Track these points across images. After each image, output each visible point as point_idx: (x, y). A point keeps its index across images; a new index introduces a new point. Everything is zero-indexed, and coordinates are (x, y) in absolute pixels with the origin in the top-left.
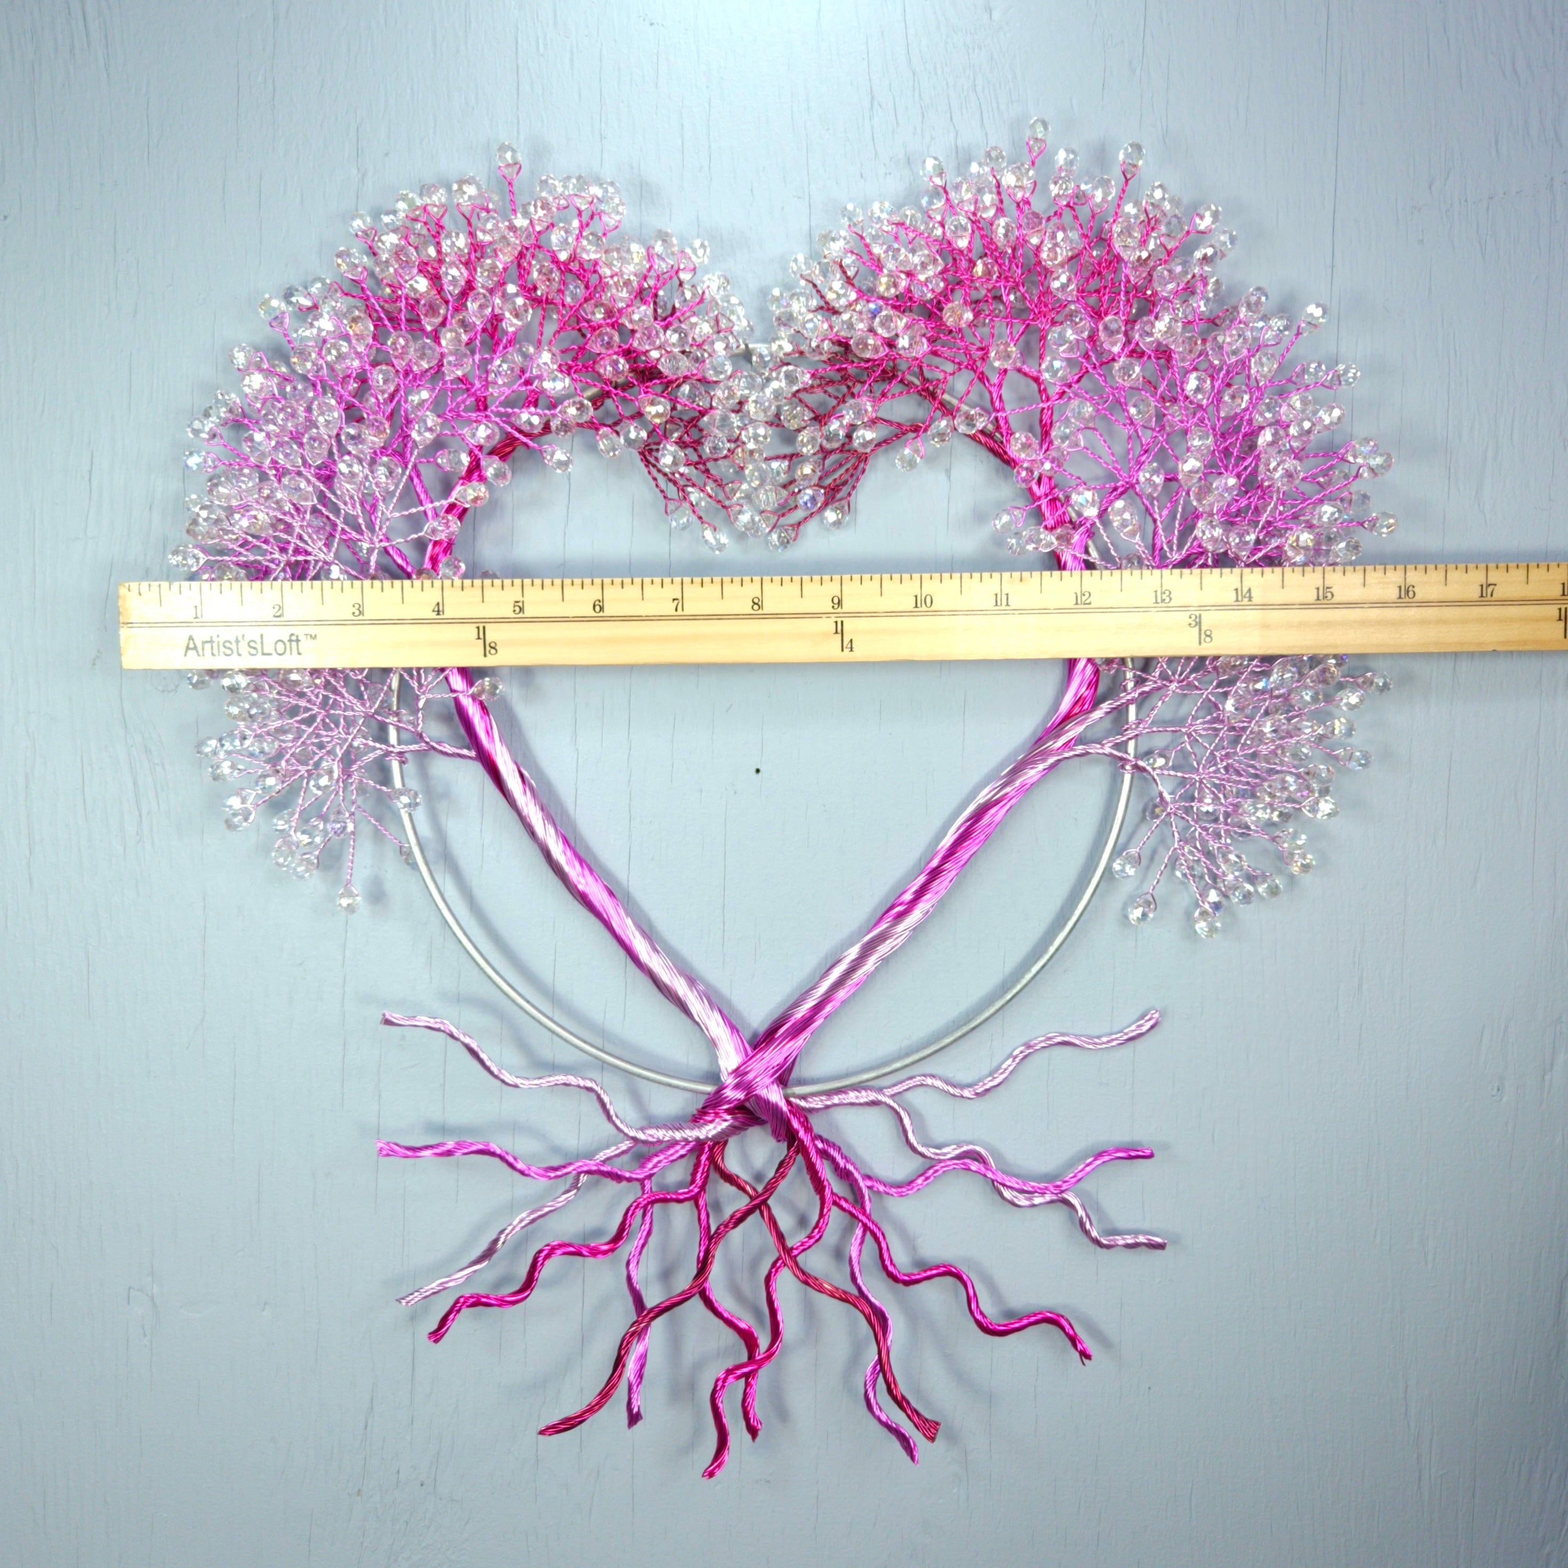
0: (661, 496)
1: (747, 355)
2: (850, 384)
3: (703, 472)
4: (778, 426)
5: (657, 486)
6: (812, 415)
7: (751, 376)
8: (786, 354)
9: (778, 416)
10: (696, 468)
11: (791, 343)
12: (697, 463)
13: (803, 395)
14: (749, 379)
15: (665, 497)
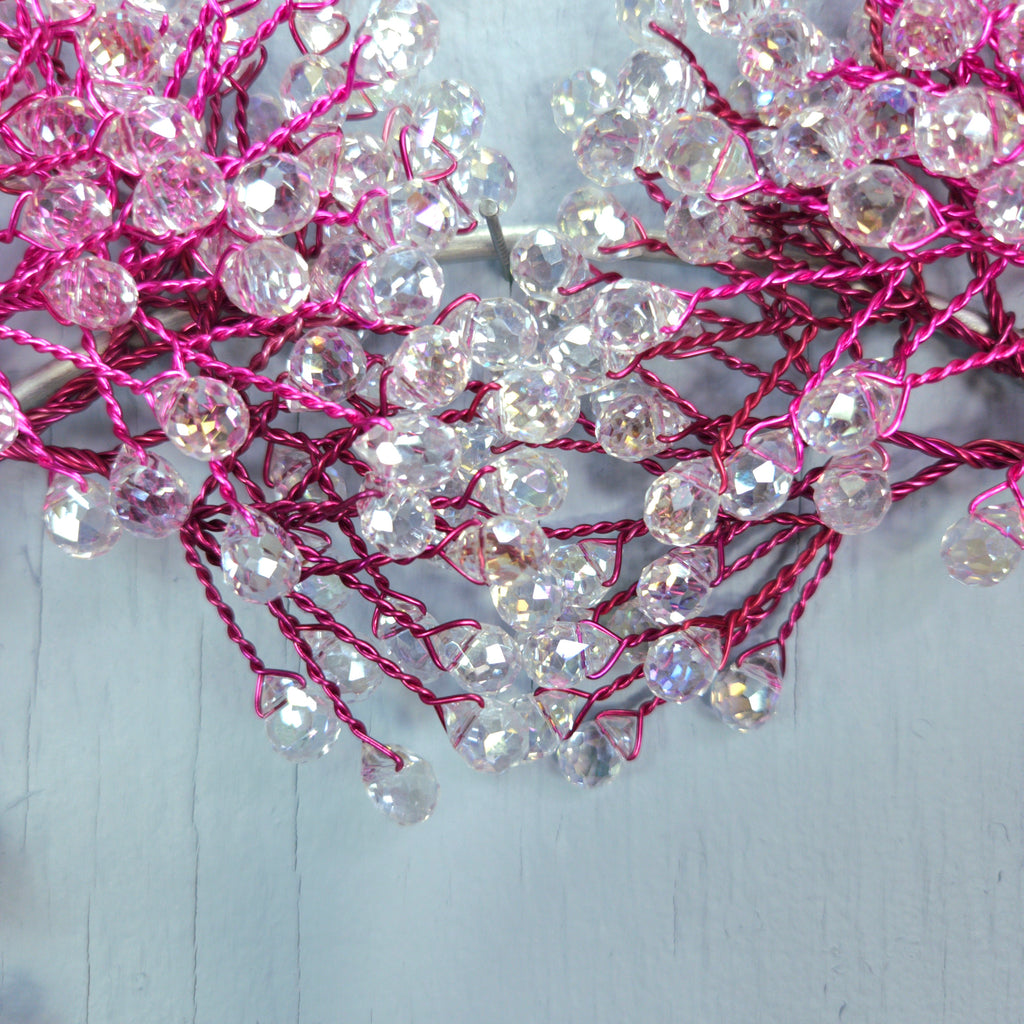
0: (244, 661)
1: (498, 256)
2: (796, 332)
3: (368, 593)
4: (584, 447)
5: (233, 632)
6: (684, 421)
7: (506, 313)
8: (609, 250)
9: (586, 422)
10: (347, 582)
11: (623, 218)
12: (351, 567)
13: (659, 367)
14: (500, 321)
15: (256, 666)
